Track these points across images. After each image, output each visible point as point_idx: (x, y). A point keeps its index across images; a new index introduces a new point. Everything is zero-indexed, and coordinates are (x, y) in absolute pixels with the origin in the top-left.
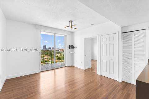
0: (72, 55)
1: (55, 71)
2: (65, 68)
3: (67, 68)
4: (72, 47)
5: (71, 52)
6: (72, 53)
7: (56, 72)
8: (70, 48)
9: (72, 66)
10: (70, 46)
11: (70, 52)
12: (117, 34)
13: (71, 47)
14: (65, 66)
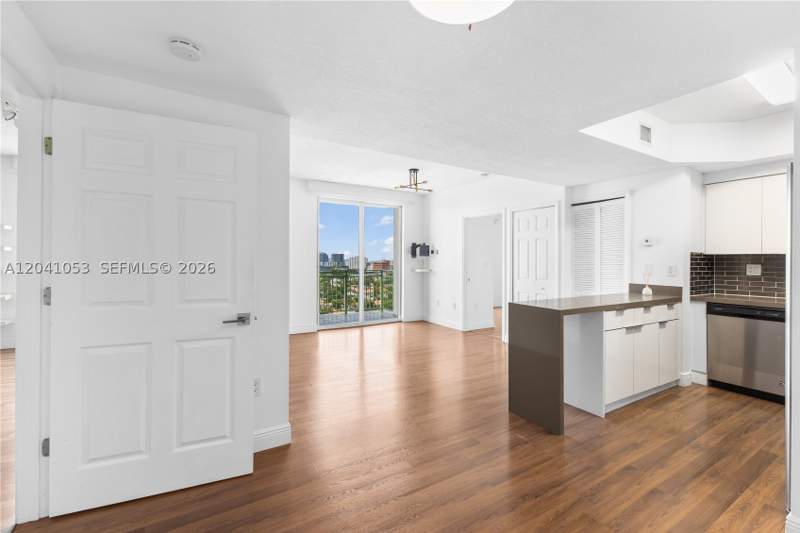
0: (424, 279)
1: (362, 335)
2: (396, 325)
3: (403, 325)
4: (421, 250)
5: (418, 271)
6: (423, 273)
7: (365, 335)
8: (414, 254)
9: (423, 322)
10: (414, 246)
11: (413, 270)
12: (556, 207)
13: (418, 250)
14: (399, 319)
